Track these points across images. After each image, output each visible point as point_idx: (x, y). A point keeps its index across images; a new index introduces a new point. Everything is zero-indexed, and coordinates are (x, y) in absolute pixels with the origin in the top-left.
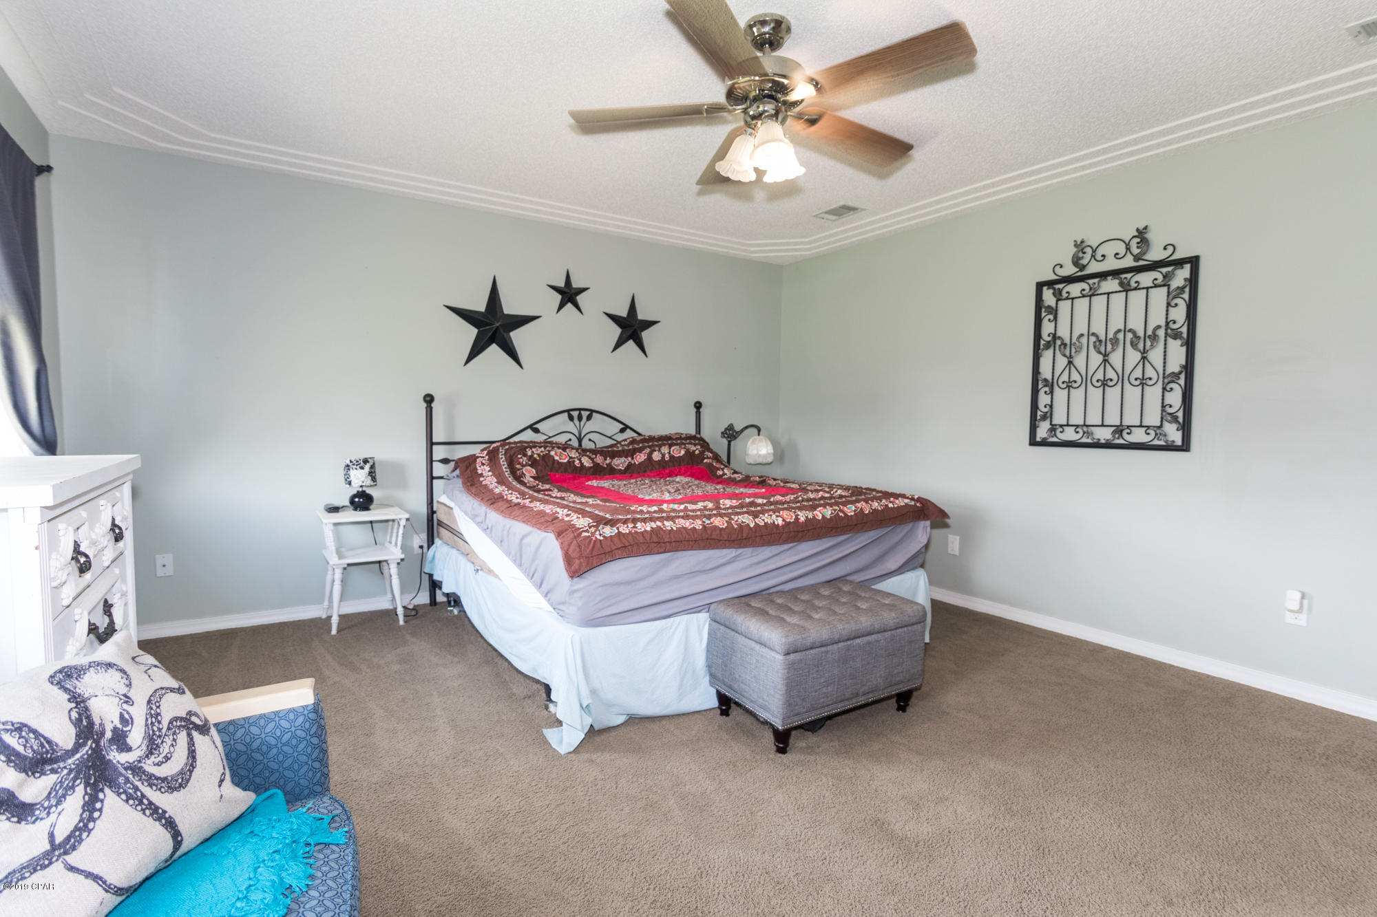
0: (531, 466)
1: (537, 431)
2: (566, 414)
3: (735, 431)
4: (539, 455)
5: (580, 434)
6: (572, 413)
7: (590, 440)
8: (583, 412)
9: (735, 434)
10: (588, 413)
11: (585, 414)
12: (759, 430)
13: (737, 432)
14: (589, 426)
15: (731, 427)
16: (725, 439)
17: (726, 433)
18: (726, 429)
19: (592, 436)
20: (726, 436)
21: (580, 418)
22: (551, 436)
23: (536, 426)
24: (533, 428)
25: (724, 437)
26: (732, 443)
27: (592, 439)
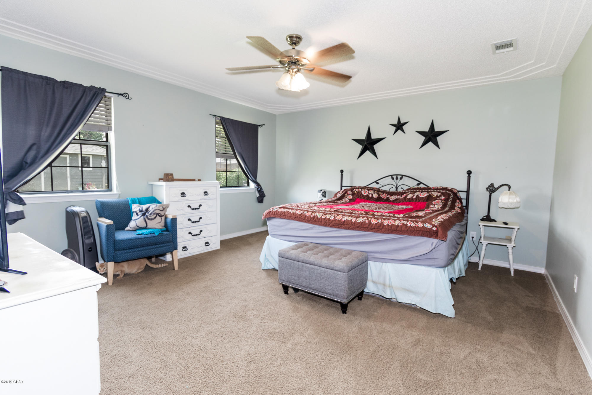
0: (352, 195)
1: (378, 183)
2: (391, 177)
3: (494, 187)
4: (357, 191)
5: (397, 186)
6: (393, 176)
7: (401, 188)
8: (398, 176)
9: (494, 189)
10: (401, 176)
11: (399, 177)
12: (510, 187)
13: (495, 188)
14: (401, 182)
15: (492, 185)
16: (488, 192)
17: (489, 189)
18: (489, 186)
19: (402, 186)
20: (489, 190)
21: (397, 178)
22: (384, 185)
23: (377, 181)
24: (377, 182)
25: (488, 191)
26: (492, 194)
27: (402, 188)
